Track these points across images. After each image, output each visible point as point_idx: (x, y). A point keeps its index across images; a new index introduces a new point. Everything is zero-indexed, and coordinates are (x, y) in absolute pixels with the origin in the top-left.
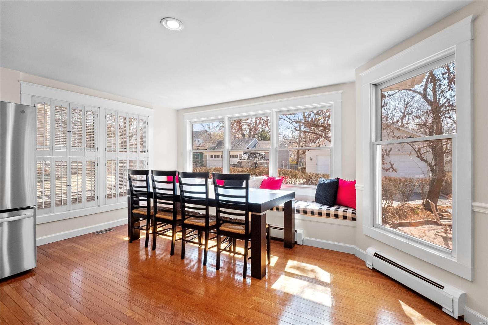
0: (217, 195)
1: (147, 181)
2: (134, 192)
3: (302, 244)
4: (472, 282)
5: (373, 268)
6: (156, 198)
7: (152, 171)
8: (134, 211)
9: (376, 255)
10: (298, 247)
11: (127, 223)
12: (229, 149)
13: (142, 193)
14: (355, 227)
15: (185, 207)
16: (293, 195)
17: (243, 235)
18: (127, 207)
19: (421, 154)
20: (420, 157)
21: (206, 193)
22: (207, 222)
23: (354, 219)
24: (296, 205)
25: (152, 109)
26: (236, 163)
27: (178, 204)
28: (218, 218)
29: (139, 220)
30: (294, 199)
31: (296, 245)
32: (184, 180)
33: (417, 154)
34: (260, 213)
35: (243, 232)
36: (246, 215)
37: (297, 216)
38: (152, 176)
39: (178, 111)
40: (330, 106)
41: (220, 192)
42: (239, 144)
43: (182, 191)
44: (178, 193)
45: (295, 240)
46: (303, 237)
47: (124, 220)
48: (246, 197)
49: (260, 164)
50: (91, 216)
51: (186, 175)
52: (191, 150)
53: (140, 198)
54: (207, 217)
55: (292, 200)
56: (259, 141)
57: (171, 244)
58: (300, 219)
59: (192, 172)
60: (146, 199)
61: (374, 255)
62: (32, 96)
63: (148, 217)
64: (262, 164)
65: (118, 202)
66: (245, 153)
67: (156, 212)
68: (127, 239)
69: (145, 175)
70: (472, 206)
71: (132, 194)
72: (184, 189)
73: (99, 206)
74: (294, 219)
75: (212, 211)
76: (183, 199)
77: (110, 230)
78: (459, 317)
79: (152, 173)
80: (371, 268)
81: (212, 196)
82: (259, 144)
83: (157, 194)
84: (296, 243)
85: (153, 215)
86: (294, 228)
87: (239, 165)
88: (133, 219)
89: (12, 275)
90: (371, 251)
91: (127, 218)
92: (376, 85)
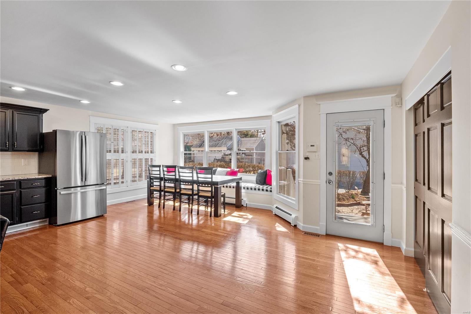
0: (198, 177)
1: (160, 171)
2: (151, 177)
3: (246, 206)
4: (298, 211)
5: (275, 214)
6: (165, 180)
7: (163, 165)
8: (151, 188)
9: (277, 207)
10: (244, 208)
11: (147, 197)
12: (207, 151)
13: (156, 178)
14: (271, 195)
15: (181, 184)
16: (241, 179)
17: (210, 197)
18: (147, 187)
19: (362, 152)
20: (361, 154)
21: (192, 177)
22: (193, 192)
23: (271, 191)
24: (242, 185)
25: (157, 125)
26: (221, 158)
27: (177, 183)
28: (198, 190)
29: (153, 194)
30: (241, 181)
31: (242, 207)
32: (181, 170)
33: (360, 152)
34: (218, 185)
35: (210, 195)
36: (212, 187)
37: (243, 191)
38: (163, 168)
39: (174, 125)
40: (265, 128)
41: (199, 176)
42: (223, 141)
43: (179, 176)
44: (177, 177)
45: (242, 204)
46: (246, 202)
47: (145, 195)
48: (212, 178)
49: (241, 159)
50: (123, 192)
51: (181, 168)
52: (183, 151)
53: (154, 180)
54: (192, 190)
55: (240, 181)
56: (241, 138)
57: (173, 207)
58: (245, 193)
59: (183, 166)
60: (159, 181)
61: (276, 208)
62: (95, 123)
63: (160, 191)
64: (243, 159)
65: (138, 185)
66: (228, 149)
67: (165, 188)
68: (147, 204)
69: (159, 168)
70: (298, 180)
71: (151, 179)
72: (181, 175)
73: (128, 186)
74: (241, 192)
75: (195, 187)
76: (180, 180)
77: (134, 201)
78: (294, 225)
79: (163, 167)
80: (274, 214)
81: (195, 178)
82: (241, 141)
83: (166, 178)
84: (243, 205)
85: (163, 190)
86: (241, 198)
87: (223, 160)
88: (150, 193)
89: (97, 216)
90: (275, 206)
91: (147, 194)
92: (279, 122)
